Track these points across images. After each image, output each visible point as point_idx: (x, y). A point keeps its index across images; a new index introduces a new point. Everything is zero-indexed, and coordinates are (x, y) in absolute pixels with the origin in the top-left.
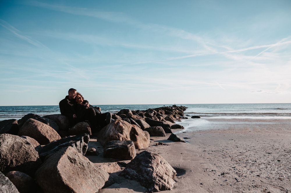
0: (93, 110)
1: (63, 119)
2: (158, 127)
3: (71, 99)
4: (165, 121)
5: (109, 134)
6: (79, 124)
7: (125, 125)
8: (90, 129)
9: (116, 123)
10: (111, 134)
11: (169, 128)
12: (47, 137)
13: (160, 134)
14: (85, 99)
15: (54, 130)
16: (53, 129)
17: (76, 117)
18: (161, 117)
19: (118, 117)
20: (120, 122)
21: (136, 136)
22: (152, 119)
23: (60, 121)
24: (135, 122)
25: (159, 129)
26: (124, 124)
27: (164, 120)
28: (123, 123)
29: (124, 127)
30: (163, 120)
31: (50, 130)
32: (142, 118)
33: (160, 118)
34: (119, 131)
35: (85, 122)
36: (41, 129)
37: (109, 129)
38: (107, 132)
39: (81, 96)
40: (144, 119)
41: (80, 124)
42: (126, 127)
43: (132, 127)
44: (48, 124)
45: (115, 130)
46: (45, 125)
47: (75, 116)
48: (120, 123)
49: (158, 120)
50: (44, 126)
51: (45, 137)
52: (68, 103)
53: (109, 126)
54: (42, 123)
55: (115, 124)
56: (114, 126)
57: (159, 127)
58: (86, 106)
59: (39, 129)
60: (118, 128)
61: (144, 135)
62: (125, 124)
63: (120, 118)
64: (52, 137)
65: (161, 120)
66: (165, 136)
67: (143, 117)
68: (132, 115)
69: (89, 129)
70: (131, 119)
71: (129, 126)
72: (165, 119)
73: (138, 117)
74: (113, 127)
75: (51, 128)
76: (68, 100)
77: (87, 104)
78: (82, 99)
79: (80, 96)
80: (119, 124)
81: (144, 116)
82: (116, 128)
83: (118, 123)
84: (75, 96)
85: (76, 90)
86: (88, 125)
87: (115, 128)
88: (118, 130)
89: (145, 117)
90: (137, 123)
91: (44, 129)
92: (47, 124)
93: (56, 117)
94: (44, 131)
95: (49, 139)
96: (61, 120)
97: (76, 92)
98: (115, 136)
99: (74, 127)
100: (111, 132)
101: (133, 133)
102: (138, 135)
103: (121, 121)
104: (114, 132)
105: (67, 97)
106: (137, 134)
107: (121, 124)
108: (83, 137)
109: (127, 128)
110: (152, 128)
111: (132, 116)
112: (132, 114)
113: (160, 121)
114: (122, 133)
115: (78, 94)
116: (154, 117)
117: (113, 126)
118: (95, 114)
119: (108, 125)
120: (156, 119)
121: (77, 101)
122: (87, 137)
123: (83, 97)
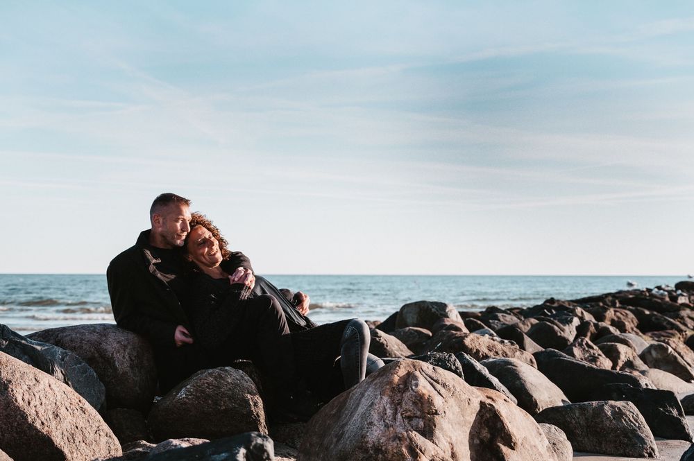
0: (274, 307)
1: (128, 351)
2: (612, 406)
3: (161, 246)
4: (643, 373)
5: (364, 437)
6: (207, 377)
7: (443, 391)
8: (258, 407)
9: (396, 379)
10: (375, 434)
11: (675, 413)
12: (58, 441)
13: (626, 441)
14: (231, 248)
15: (87, 406)
16: (84, 400)
17: (190, 340)
18: (622, 348)
19: (392, 342)
20: (417, 373)
21: (504, 449)
22: (573, 356)
23: (109, 361)
24: (485, 372)
25: (619, 414)
26: (439, 387)
27: (639, 363)
28: (434, 381)
29: (438, 402)
30: (629, 364)
31: (68, 405)
32: (518, 353)
33: (613, 355)
34: (414, 422)
35: (237, 367)
36: (27, 397)
37: (361, 410)
38: (352, 427)
39: (214, 232)
40: (528, 355)
41: (210, 375)
42: (452, 401)
43: (482, 403)
44: (59, 372)
45: (395, 414)
46: (45, 377)
47: (183, 338)
48: (416, 378)
49: (606, 364)
50: (41, 387)
51: (47, 441)
52: (152, 268)
53: (363, 395)
54: (31, 370)
55: (391, 383)
56: (388, 392)
57: (619, 404)
58: (241, 286)
59: (20, 399)
60: (408, 405)
61: (543, 444)
62: (444, 385)
63: (404, 347)
64: (79, 438)
65: (621, 363)
66: (651, 456)
67: (522, 348)
68: (466, 336)
69: (256, 404)
70: (467, 357)
71: (463, 397)
72: (643, 357)
73: (499, 347)
74: (385, 398)
75: (75, 396)
76: (148, 253)
77: (246, 276)
78: (216, 247)
79: (207, 234)
80: (417, 385)
81: (528, 341)
82: (400, 404)
83: (409, 378)
84: (183, 231)
85: (186, 202)
86: (249, 383)
87: (396, 405)
88: (410, 418)
89: (532, 346)
90: (495, 381)
91: (44, 401)
92: (51, 372)
93: (95, 337)
94: (41, 410)
95: (66, 451)
96: (118, 356)
97: (187, 213)
98: (392, 446)
99: (182, 394)
100: (371, 423)
101: (485, 434)
102: (513, 448)
103: (422, 370)
104: (387, 426)
105: (145, 237)
106: (510, 444)
107: (424, 387)
108: (243, 451)
109: (456, 409)
110: (583, 409)
111: (467, 342)
112: (465, 330)
113: (614, 367)
114: (428, 432)
115: (197, 222)
116: (581, 345)
117: (383, 393)
118: (287, 330)
119: (356, 390)
120: (594, 359)
121: (191, 258)
122: (261, 449)
123: (223, 234)
